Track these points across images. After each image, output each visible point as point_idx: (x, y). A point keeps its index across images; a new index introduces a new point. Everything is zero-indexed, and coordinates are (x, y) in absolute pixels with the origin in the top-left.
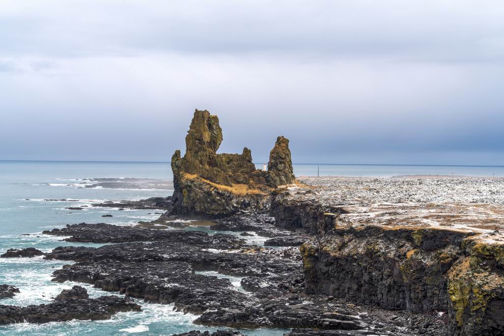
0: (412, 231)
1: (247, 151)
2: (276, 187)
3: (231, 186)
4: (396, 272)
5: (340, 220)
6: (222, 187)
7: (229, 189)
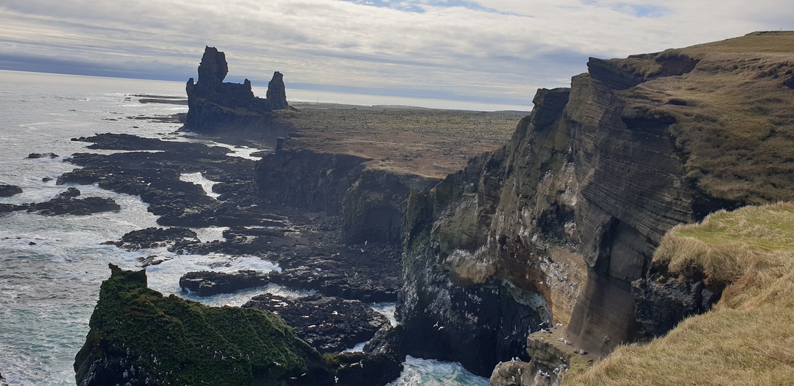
0: (332, 155)
1: (247, 83)
2: (271, 111)
3: (234, 109)
4: (319, 185)
5: (287, 143)
6: (225, 109)
7: (233, 111)
